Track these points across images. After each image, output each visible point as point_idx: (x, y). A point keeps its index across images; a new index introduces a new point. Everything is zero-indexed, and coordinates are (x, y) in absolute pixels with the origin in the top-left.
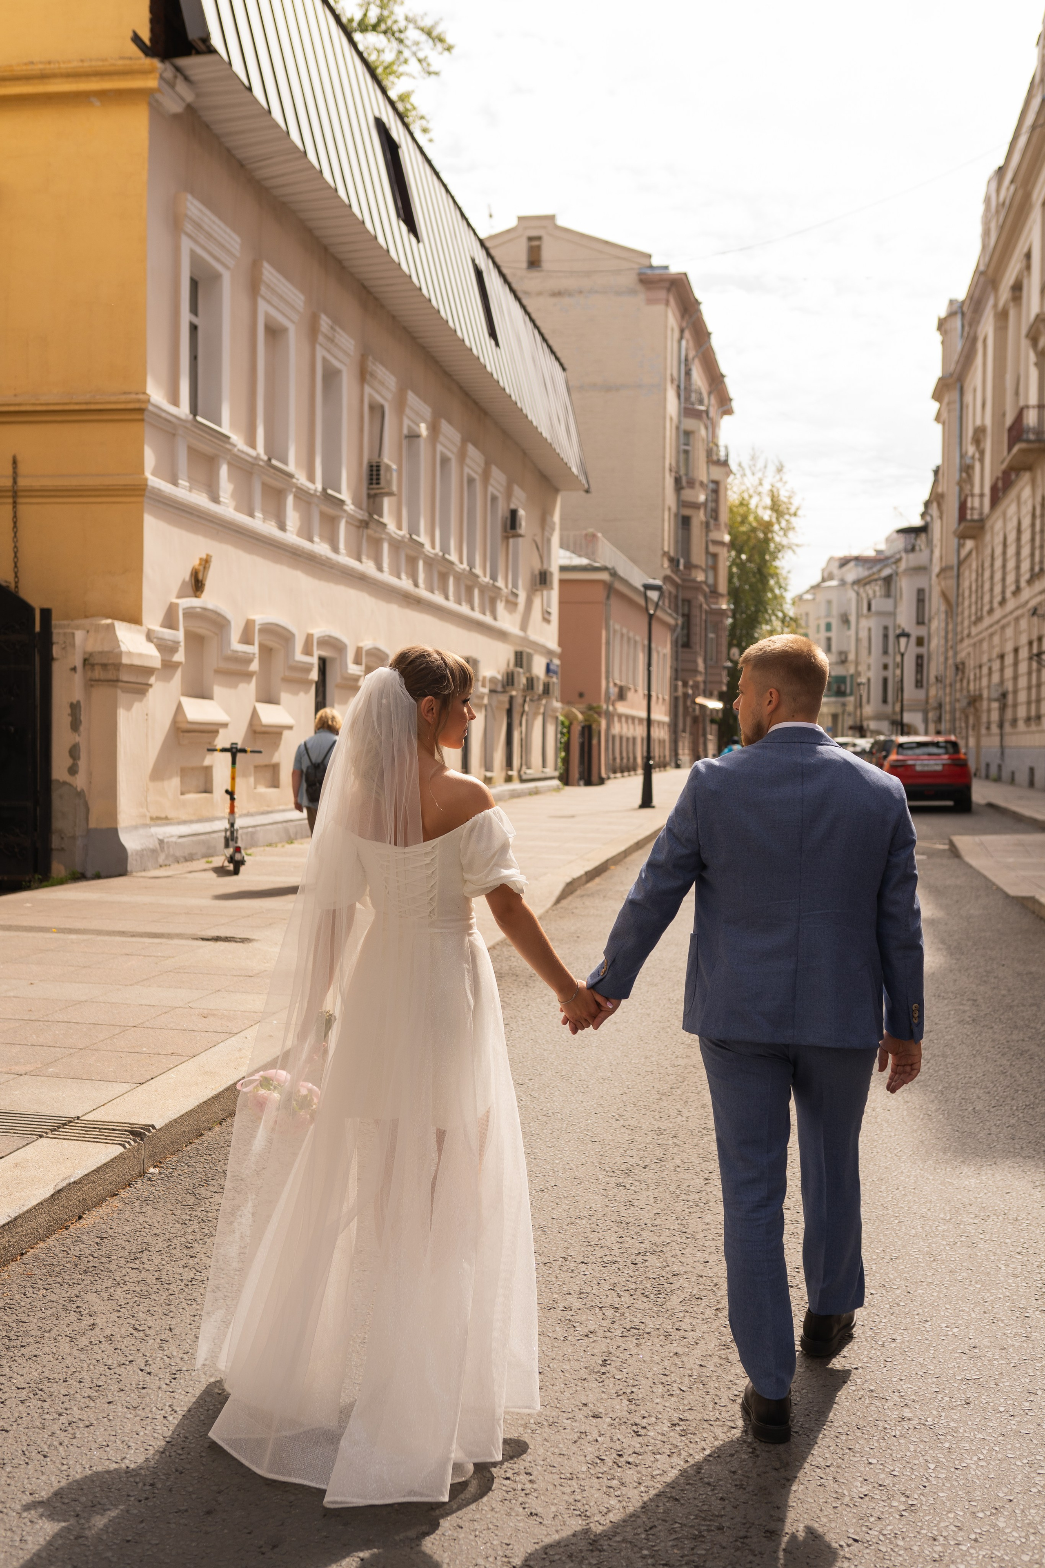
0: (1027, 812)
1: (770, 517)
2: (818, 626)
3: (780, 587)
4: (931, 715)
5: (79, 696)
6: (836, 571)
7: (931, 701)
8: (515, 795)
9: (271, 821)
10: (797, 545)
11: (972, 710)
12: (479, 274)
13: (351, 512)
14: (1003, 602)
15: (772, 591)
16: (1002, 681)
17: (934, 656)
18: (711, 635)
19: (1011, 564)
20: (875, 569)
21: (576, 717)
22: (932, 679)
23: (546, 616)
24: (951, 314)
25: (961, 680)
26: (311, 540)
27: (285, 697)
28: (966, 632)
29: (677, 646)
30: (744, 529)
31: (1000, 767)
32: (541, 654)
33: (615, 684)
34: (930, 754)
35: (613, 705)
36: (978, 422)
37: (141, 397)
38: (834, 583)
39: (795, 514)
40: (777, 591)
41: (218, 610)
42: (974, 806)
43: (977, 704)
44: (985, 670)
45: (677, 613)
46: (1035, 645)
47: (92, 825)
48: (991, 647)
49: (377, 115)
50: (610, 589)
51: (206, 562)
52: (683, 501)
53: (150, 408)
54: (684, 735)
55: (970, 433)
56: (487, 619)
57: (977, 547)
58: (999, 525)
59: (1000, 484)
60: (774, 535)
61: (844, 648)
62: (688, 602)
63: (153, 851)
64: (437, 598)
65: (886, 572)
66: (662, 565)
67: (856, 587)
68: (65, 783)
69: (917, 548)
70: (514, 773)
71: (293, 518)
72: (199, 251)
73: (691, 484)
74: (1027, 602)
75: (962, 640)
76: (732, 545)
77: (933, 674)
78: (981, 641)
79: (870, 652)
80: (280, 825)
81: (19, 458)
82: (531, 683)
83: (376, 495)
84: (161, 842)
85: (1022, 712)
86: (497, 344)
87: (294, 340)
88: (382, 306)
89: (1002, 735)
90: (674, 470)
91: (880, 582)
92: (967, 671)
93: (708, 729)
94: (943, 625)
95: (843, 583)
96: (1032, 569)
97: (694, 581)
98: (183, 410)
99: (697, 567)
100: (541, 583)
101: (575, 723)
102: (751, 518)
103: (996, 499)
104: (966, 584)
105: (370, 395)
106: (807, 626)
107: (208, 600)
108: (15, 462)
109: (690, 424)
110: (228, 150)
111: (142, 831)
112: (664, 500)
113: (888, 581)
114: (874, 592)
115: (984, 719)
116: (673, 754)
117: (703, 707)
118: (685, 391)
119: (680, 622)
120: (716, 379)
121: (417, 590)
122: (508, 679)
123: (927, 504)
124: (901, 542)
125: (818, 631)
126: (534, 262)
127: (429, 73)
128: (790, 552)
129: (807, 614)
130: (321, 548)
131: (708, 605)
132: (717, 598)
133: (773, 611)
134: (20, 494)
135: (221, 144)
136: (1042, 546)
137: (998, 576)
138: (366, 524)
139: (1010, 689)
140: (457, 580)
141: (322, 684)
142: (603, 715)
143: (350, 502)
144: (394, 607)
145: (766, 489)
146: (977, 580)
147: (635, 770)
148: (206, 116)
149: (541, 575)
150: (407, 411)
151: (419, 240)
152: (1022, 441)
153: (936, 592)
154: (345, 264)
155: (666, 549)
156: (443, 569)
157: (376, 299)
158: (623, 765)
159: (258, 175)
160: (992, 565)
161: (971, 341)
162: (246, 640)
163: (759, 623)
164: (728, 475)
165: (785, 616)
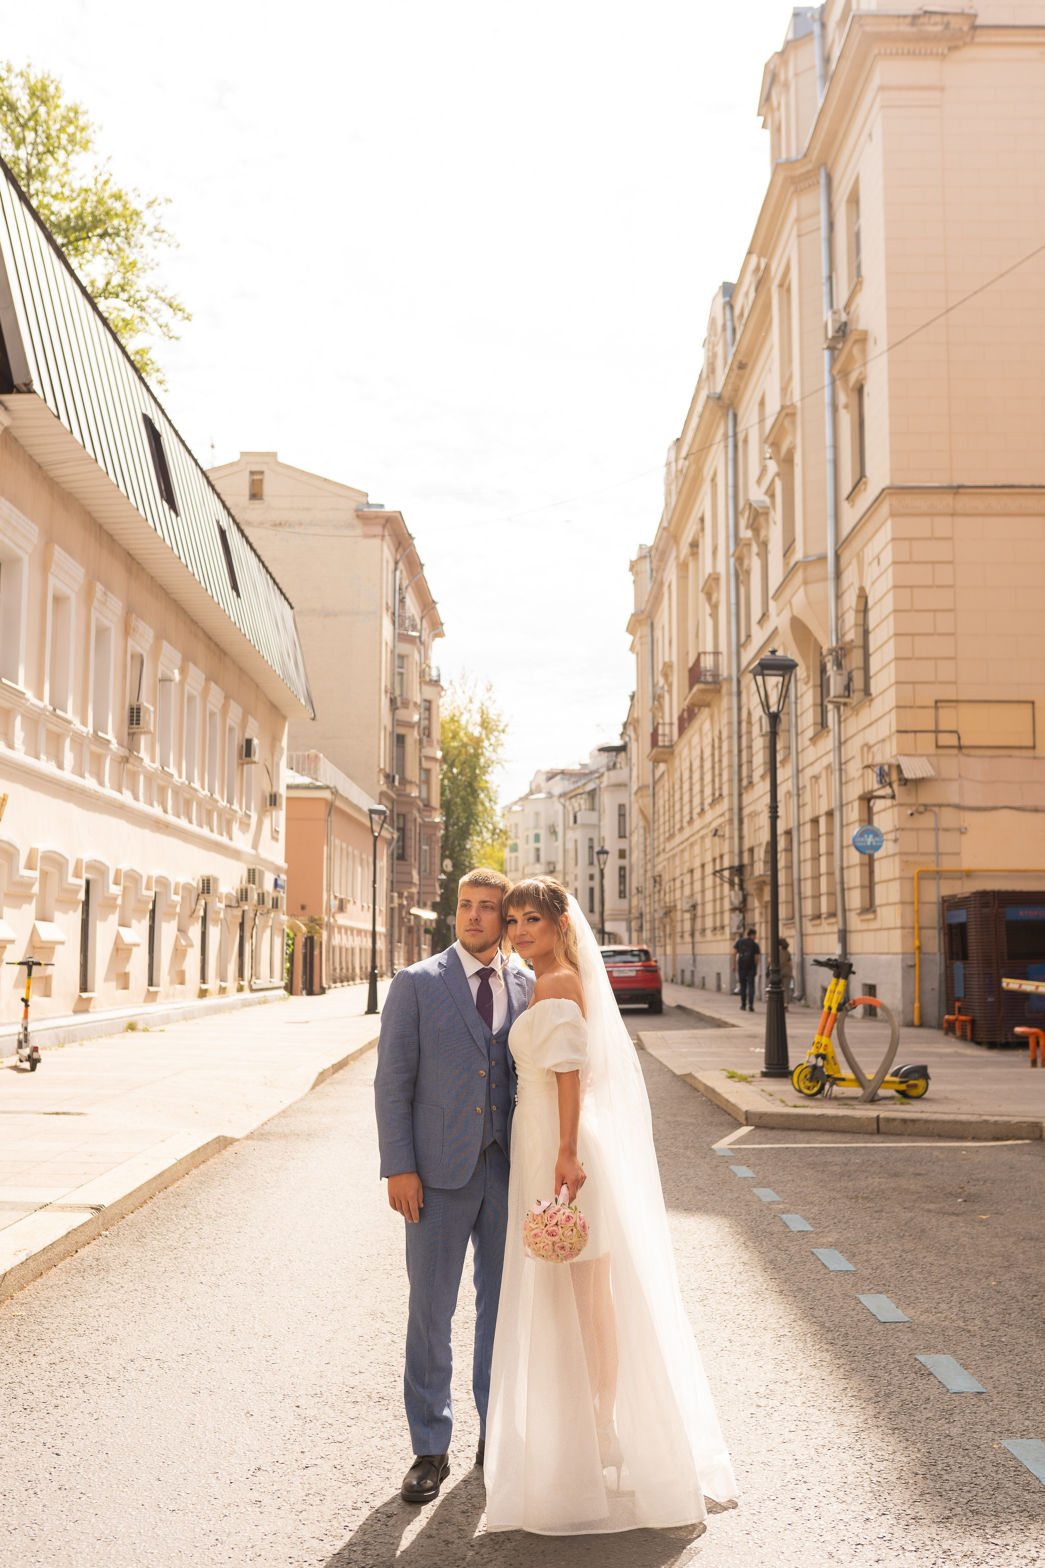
0: (707, 1012)
1: (481, 734)
2: (527, 837)
3: (490, 800)
4: (634, 925)
6: (543, 784)
7: (633, 911)
8: (246, 1004)
9: (45, 1027)
10: (506, 761)
11: (668, 920)
12: (223, 533)
13: (115, 750)
14: (691, 821)
15: (483, 804)
16: (692, 895)
17: (635, 869)
18: (425, 847)
19: (697, 788)
20: (580, 784)
21: (300, 928)
22: (634, 891)
23: (275, 835)
24: (641, 558)
25: (659, 891)
26: (82, 776)
27: (58, 915)
28: (662, 847)
29: (392, 859)
30: (455, 744)
31: (692, 972)
32: (270, 870)
33: (336, 897)
34: (625, 962)
35: (333, 917)
36: (667, 659)
38: (542, 795)
39: (503, 731)
40: (487, 804)
41: (11, 842)
42: (664, 1007)
43: (672, 914)
44: (678, 883)
45: (393, 827)
46: (718, 861)
48: (683, 863)
49: (144, 412)
50: (331, 807)
51: (3, 800)
52: (397, 721)
54: (399, 944)
55: (660, 666)
56: (224, 840)
57: (668, 770)
58: (685, 752)
59: (686, 715)
60: (484, 750)
61: (553, 859)
62: (403, 816)
64: (183, 823)
65: (590, 787)
66: (379, 781)
67: (562, 800)
69: (618, 765)
70: (245, 983)
71: (69, 758)
73: (406, 704)
74: (710, 823)
75: (659, 854)
76: (444, 759)
77: (634, 885)
78: (674, 856)
79: (576, 864)
80: (52, 1031)
82: (262, 898)
83: (134, 733)
85: (709, 923)
86: (238, 595)
87: (74, 606)
88: (143, 569)
89: (693, 943)
90: (389, 691)
91: (584, 796)
92: (663, 883)
93: (422, 939)
94: (642, 839)
95: (550, 795)
96: (713, 794)
97: (409, 796)
99: (411, 782)
100: (271, 805)
101: (299, 934)
102: (462, 734)
103: (682, 730)
104: (660, 803)
105: (132, 646)
106: (517, 837)
107: (3, 833)
109: (404, 648)
110: (30, 456)
112: (380, 720)
113: (592, 794)
114: (580, 805)
115: (679, 929)
116: (389, 963)
117: (417, 917)
118: (398, 619)
119: (395, 836)
120: (428, 605)
121: (166, 815)
122: (242, 895)
123: (625, 726)
124: (604, 759)
125: (527, 842)
126: (256, 495)
127: (170, 337)
128: (499, 767)
129: (516, 825)
130: (90, 783)
131: (422, 818)
132: (430, 811)
133: (484, 823)
135: (25, 452)
136: (720, 775)
137: (686, 798)
138: (126, 760)
139: (699, 901)
140: (199, 805)
141: (86, 904)
142: (324, 927)
143: (114, 741)
144: (147, 832)
145: (475, 707)
146: (669, 800)
147: (353, 980)
148: (16, 433)
149: (271, 796)
150: (162, 658)
151: (177, 514)
152: (701, 682)
153: (635, 808)
154: (116, 537)
155: (382, 766)
156: (188, 796)
157: (139, 564)
158: (343, 975)
159: (52, 474)
160: (681, 788)
161: (659, 585)
162: (30, 866)
163: (471, 834)
164: (439, 694)
165: (495, 829)
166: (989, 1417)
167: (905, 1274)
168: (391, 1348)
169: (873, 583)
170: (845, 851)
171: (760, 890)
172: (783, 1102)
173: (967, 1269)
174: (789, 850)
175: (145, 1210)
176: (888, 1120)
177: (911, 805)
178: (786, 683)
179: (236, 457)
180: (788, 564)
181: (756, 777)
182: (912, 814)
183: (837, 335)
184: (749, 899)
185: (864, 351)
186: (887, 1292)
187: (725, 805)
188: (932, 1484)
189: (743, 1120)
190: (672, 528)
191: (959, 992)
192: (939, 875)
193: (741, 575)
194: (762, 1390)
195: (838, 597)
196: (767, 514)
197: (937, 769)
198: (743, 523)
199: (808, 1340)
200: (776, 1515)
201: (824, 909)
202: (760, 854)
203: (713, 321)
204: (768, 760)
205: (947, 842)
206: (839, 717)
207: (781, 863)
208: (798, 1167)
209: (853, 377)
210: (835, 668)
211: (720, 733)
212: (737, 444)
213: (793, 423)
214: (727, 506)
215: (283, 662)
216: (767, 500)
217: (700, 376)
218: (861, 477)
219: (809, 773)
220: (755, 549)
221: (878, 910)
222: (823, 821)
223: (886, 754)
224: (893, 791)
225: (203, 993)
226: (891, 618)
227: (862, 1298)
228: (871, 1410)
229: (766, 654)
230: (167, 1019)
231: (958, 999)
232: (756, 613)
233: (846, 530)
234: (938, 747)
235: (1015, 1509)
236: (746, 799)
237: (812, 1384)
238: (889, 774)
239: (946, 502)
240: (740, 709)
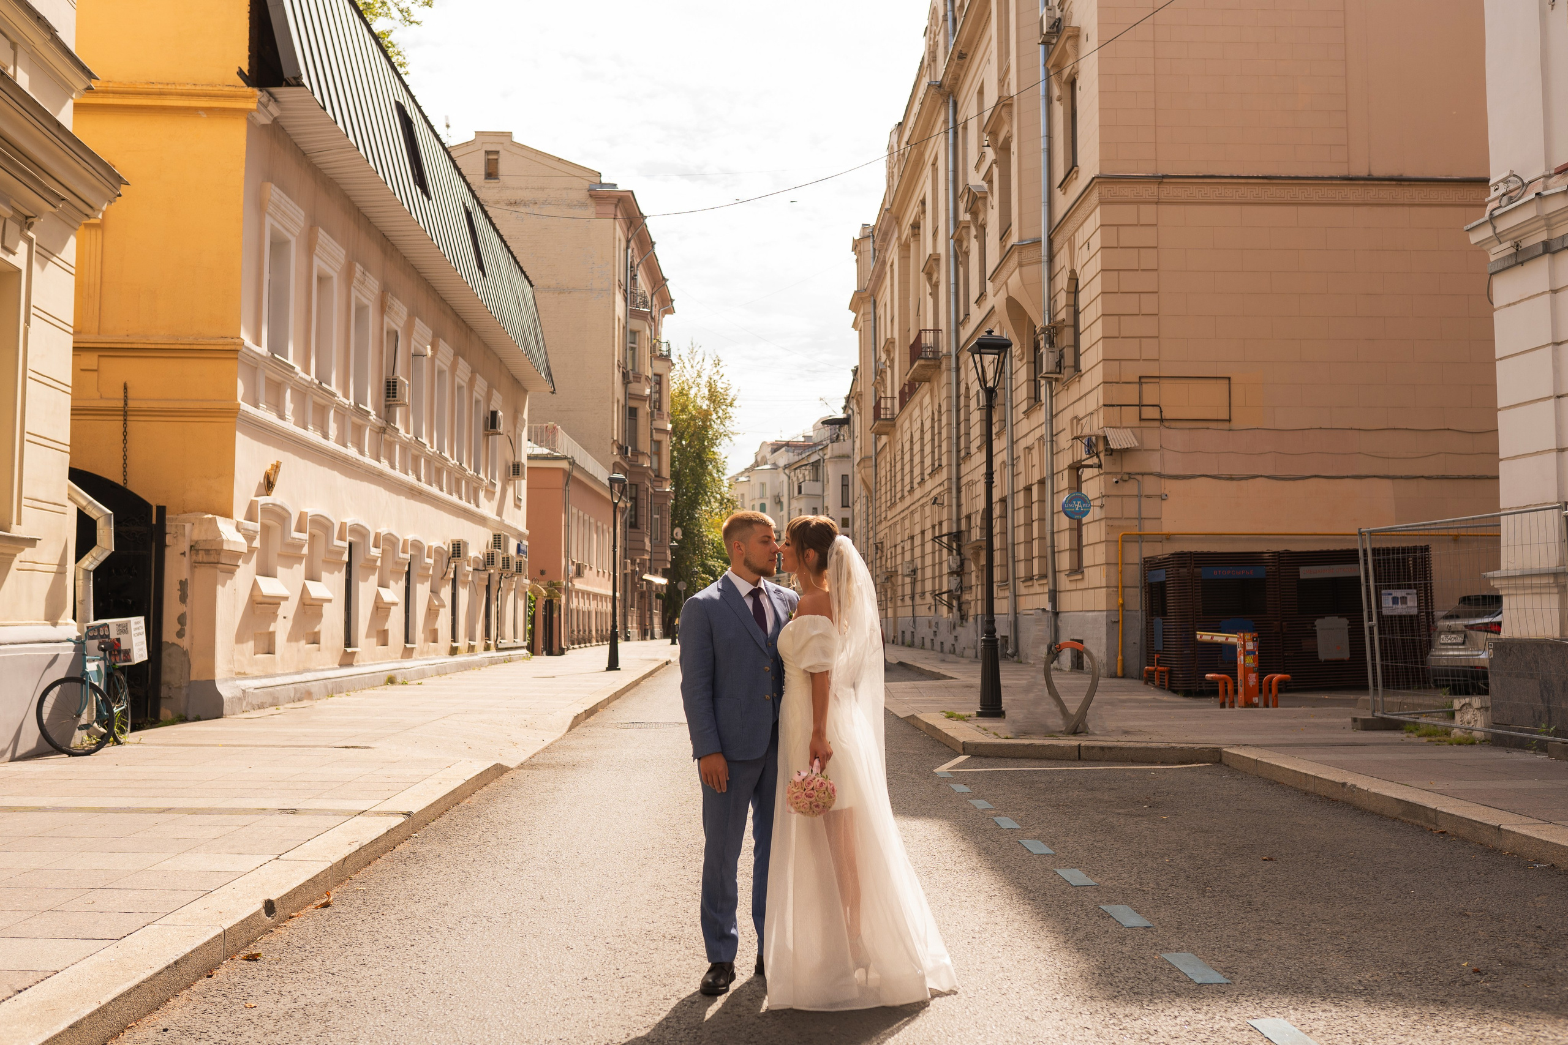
0: (927, 668)
1: (708, 406)
3: (718, 471)
5: (185, 575)
6: (768, 456)
8: (493, 662)
10: (733, 434)
12: (469, 215)
13: (374, 421)
14: (912, 489)
15: (711, 474)
16: (912, 560)
18: (656, 517)
19: (917, 459)
20: (804, 455)
21: (540, 592)
23: (517, 503)
24: (864, 238)
25: (881, 558)
26: (345, 446)
27: (325, 575)
28: (883, 515)
29: (626, 527)
30: (684, 417)
32: (514, 536)
33: (573, 562)
35: (571, 582)
36: (889, 336)
37: (237, 341)
38: (768, 467)
39: (731, 405)
40: (715, 475)
41: (283, 506)
43: (893, 579)
44: (899, 550)
45: (625, 497)
46: (937, 528)
47: (193, 678)
48: (903, 530)
49: (397, 99)
50: (568, 477)
51: (276, 467)
52: (630, 394)
53: (244, 350)
54: (632, 609)
55: (881, 342)
56: (472, 506)
57: (890, 442)
58: (907, 425)
59: (906, 389)
60: (712, 423)
62: (635, 486)
63: (240, 699)
64: (434, 490)
65: (814, 458)
66: (612, 453)
67: (787, 471)
68: (173, 644)
69: (841, 438)
70: (492, 642)
71: (333, 429)
72: (277, 225)
73: (638, 378)
74: (930, 492)
75: (881, 521)
76: (674, 432)
78: (895, 524)
80: (321, 682)
81: (129, 385)
82: (506, 562)
83: (390, 405)
84: (244, 691)
85: (928, 586)
86: (484, 275)
87: (336, 285)
88: (397, 250)
90: (621, 366)
91: (808, 468)
93: (654, 604)
94: (864, 508)
95: (775, 467)
96: (933, 464)
97: (641, 466)
98: (263, 350)
99: (643, 454)
100: (514, 474)
101: (540, 598)
102: (690, 407)
103: (903, 404)
104: (883, 473)
105: (388, 323)
107: (277, 497)
108: (125, 388)
109: (635, 324)
110: (296, 144)
111: (230, 683)
112: (613, 394)
113: (816, 465)
114: (804, 476)
115: (900, 593)
116: (623, 627)
117: (649, 582)
118: (630, 296)
119: (629, 505)
120: (659, 282)
121: (419, 483)
122: (488, 559)
123: (848, 399)
124: (827, 432)
126: (491, 174)
127: (411, 23)
128: (726, 440)
129: (743, 495)
130: (352, 452)
131: (653, 488)
132: (661, 481)
133: (712, 493)
134: (129, 413)
135: (291, 140)
136: (940, 446)
137: (907, 468)
138: (383, 431)
139: (919, 566)
140: (449, 474)
141: (349, 565)
142: (563, 591)
143: (373, 413)
144: (402, 499)
145: (703, 381)
146: (891, 470)
147: (590, 642)
148: (283, 122)
149: (514, 465)
150: (415, 335)
151: (429, 198)
152: (922, 358)
153: (858, 477)
154: (372, 220)
155: (615, 438)
156: (438, 465)
157: (393, 245)
158: (580, 637)
159: (315, 161)
160: (902, 458)
161: (881, 264)
162: (300, 529)
163: (700, 504)
164: (669, 368)
165: (722, 499)
166: (1154, 941)
167: (1096, 855)
168: (676, 907)
169: (1083, 267)
170: (1055, 516)
171: (977, 555)
172: (996, 734)
173: (1147, 852)
174: (1003, 516)
175: (444, 819)
176: (1088, 748)
177: (1116, 473)
178: (1001, 360)
179: (472, 137)
180: (1005, 246)
181: (973, 449)
182: (1117, 482)
183: (1051, 31)
184: (966, 563)
185: (1076, 47)
186: (1080, 867)
187: (944, 475)
188: (1105, 979)
189: (961, 751)
190: (894, 210)
191: (1159, 646)
192: (1141, 538)
193: (960, 257)
194: (977, 929)
195: (1051, 279)
196: (985, 198)
197: (1141, 441)
198: (962, 206)
199: (1014, 898)
200: (987, 997)
201: (1036, 572)
202: (977, 520)
203: (934, 11)
204: (985, 433)
205: (1149, 508)
206: (1051, 392)
207: (996, 529)
208: (1009, 785)
209: (1066, 72)
210: (1047, 346)
211: (940, 406)
212: (956, 130)
213: (1010, 114)
214: (947, 190)
215: (525, 337)
216: (986, 186)
217: (922, 63)
218: (1072, 167)
219: (1023, 444)
220: (973, 231)
221: (1086, 570)
222: (1035, 489)
223: (1094, 426)
224: (1100, 460)
225: (454, 651)
226: (1100, 298)
227: (1059, 871)
228: (1062, 939)
229: (983, 334)
230: (422, 674)
231: (1158, 652)
232: (974, 294)
233: (1058, 216)
234: (1141, 419)
235: (1166, 991)
236: (964, 469)
237: (1016, 925)
238: (1096, 445)
239: (1151, 191)
240: (958, 384)
